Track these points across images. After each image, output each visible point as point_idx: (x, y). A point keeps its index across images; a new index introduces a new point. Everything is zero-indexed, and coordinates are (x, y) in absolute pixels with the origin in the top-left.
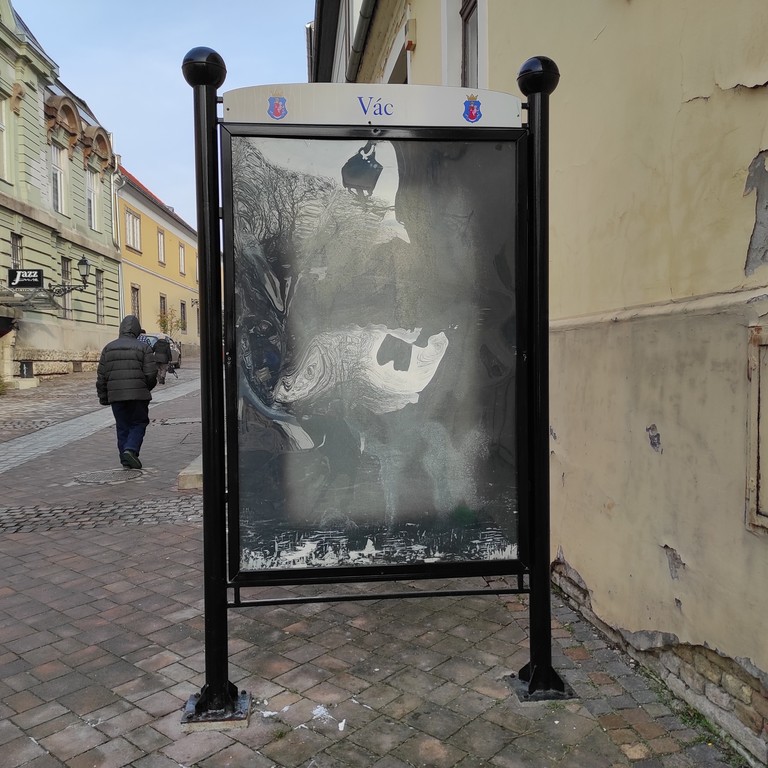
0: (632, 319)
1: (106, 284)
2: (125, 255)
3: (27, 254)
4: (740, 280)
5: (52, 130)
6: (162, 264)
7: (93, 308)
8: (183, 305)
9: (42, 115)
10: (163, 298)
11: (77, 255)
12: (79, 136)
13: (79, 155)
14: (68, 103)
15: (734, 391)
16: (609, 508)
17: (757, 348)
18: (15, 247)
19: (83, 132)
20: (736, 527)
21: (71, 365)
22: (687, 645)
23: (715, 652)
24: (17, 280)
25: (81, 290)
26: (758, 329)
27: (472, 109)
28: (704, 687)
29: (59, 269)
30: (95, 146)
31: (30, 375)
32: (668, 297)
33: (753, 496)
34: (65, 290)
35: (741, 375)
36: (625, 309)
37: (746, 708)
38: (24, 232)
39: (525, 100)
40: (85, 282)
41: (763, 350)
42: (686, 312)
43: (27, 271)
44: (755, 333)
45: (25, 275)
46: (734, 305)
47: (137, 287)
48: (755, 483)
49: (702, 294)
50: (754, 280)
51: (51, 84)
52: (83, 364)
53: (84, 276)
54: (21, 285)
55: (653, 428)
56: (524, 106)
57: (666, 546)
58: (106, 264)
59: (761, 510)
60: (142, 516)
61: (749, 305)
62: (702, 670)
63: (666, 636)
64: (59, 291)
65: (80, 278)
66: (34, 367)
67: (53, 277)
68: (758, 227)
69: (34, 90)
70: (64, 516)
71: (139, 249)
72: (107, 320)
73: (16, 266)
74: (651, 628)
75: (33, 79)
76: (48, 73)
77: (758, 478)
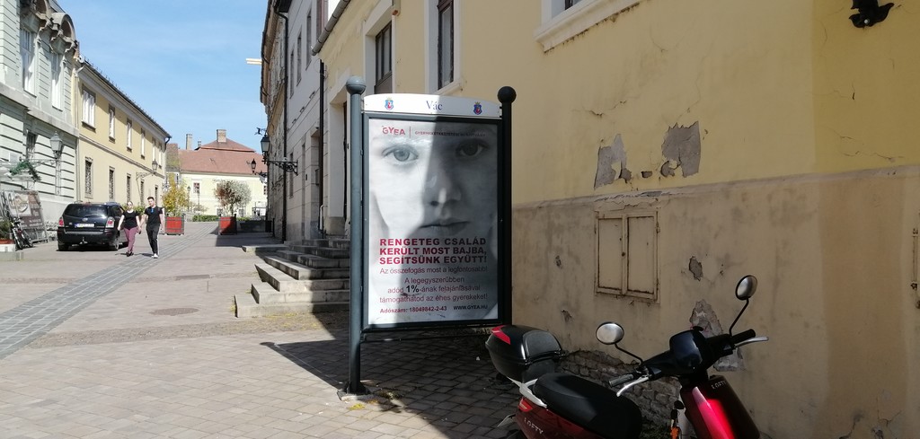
1: (64, 158)
2: (83, 132)
4: (592, 192)
5: (23, 17)
6: (113, 140)
7: (52, 180)
8: (129, 178)
10: (112, 172)
12: (48, 22)
13: (45, 38)
15: (590, 237)
19: (52, 19)
20: (591, 295)
23: (583, 352)
25: (45, 164)
27: (477, 108)
30: (61, 32)
33: (597, 280)
35: (592, 231)
39: (501, 104)
41: (600, 221)
42: (572, 204)
44: (597, 214)
46: (590, 202)
47: (90, 161)
49: (578, 196)
50: (596, 192)
55: (558, 258)
56: (500, 107)
57: (563, 311)
59: (600, 286)
61: (595, 203)
63: (564, 352)
65: (45, 152)
68: (598, 170)
71: (93, 126)
72: (64, 191)
77: (599, 273)
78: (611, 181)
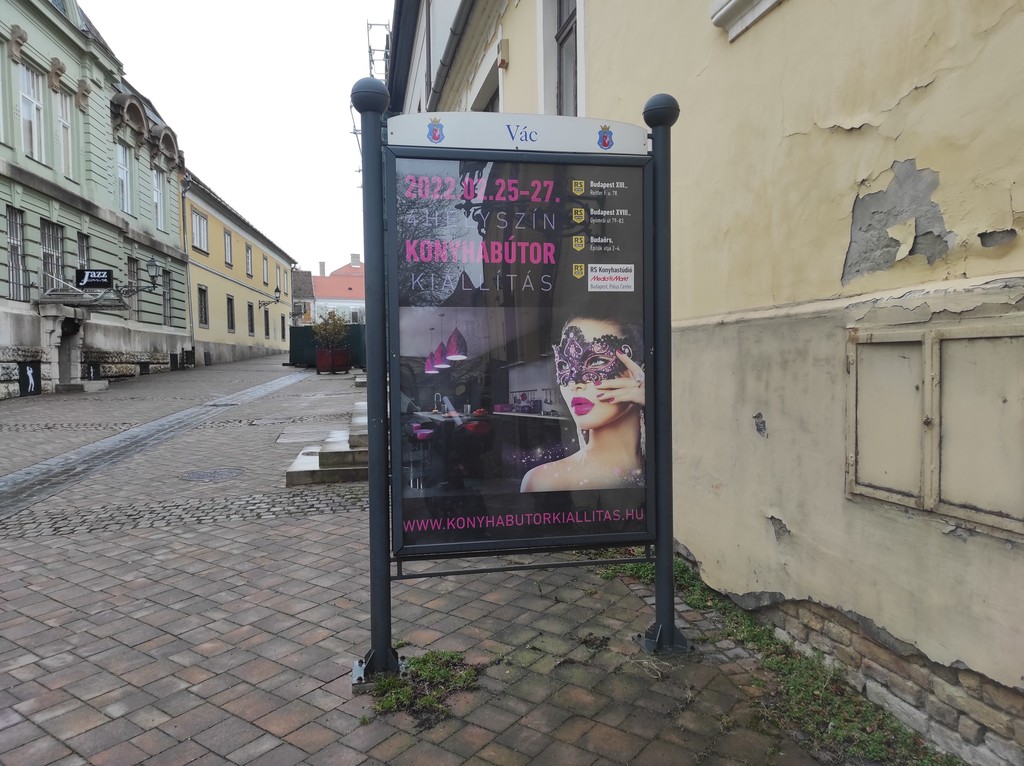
0: (737, 322)
1: (175, 285)
2: (193, 256)
3: (94, 254)
4: (838, 289)
5: (116, 128)
6: (229, 265)
7: (160, 310)
8: (250, 307)
9: (109, 113)
10: (230, 301)
11: (144, 257)
12: (146, 135)
13: (144, 153)
14: (134, 102)
15: (833, 382)
16: (717, 487)
17: (854, 346)
18: (81, 248)
19: (150, 131)
20: (838, 496)
21: (138, 368)
22: (793, 602)
23: (818, 604)
24: (86, 280)
25: (150, 292)
26: (855, 330)
27: (605, 138)
28: (807, 636)
29: (125, 269)
30: (162, 146)
31: (98, 377)
32: (772, 303)
33: (852, 470)
34: (131, 291)
35: (840, 369)
36: (730, 313)
37: (848, 649)
38: (91, 231)
39: (650, 131)
40: (154, 283)
41: (860, 347)
42: (788, 316)
43: (96, 271)
44: (853, 333)
45: (94, 275)
46: (834, 310)
47: (204, 288)
48: (853, 459)
49: (802, 300)
50: (849, 289)
51: (117, 81)
52: (151, 366)
53: (153, 277)
54: (89, 285)
55: (759, 416)
56: (649, 136)
57: (772, 517)
58: (173, 264)
59: (860, 481)
60: (259, 511)
61: (846, 310)
62: (806, 621)
63: (773, 595)
64: (127, 292)
65: (149, 279)
66: (101, 369)
67: (121, 277)
68: (853, 244)
69: (100, 87)
70: (179, 511)
71: (205, 250)
72: (176, 322)
73: (82, 266)
74: (758, 588)
75: (98, 75)
76: (115, 70)
77: (857, 454)
78: (890, 263)
